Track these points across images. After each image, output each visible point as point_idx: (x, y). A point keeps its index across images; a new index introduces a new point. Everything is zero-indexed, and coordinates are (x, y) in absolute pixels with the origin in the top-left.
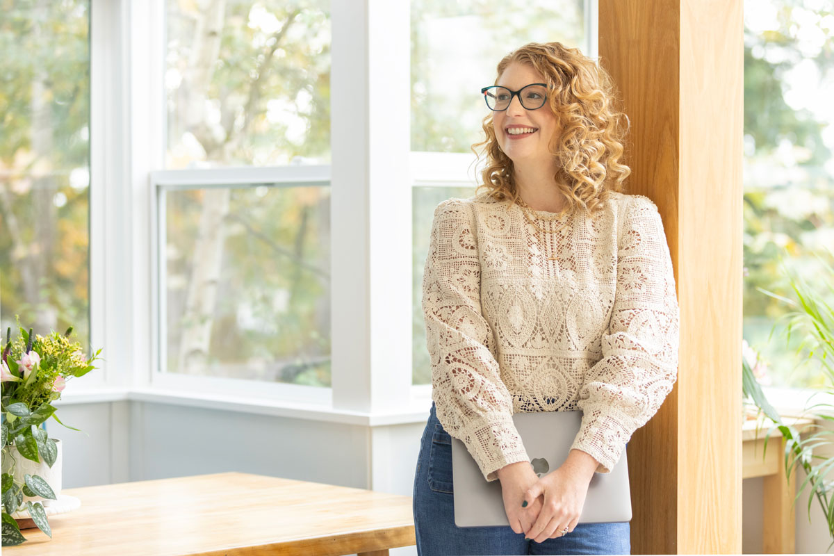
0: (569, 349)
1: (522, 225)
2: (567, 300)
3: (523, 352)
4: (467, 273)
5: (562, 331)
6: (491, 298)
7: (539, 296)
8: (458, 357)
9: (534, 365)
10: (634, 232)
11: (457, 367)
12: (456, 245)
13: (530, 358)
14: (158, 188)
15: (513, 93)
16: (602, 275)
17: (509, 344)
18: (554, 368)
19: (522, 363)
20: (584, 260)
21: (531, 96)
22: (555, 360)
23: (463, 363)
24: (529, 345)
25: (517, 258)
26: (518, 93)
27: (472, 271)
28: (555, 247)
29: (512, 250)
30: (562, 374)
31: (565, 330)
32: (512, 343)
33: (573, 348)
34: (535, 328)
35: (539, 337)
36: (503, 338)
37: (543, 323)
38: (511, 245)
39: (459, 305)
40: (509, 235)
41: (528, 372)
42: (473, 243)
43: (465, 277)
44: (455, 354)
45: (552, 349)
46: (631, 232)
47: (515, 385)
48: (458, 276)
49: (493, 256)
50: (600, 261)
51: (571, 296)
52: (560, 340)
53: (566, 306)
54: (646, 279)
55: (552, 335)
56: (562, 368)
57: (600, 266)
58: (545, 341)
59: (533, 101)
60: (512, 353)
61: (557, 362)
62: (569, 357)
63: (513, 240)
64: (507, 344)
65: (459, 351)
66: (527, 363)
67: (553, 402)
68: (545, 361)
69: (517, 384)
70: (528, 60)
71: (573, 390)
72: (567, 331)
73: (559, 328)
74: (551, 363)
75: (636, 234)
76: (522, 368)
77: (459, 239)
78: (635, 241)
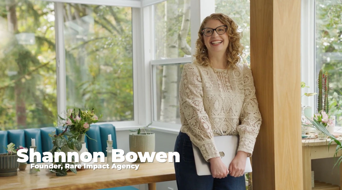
0: (232, 115)
1: (214, 74)
2: (231, 99)
3: (218, 117)
5: (230, 110)
6: (208, 99)
7: (224, 99)
9: (221, 121)
10: (247, 77)
12: (196, 81)
13: (220, 119)
14: (153, 66)
15: (214, 30)
17: (214, 114)
18: (226, 121)
19: (217, 120)
20: (235, 86)
21: (220, 30)
22: (227, 119)
24: (220, 114)
25: (215, 85)
26: (215, 30)
28: (224, 81)
29: (212, 82)
30: (229, 123)
31: (231, 109)
32: (215, 114)
33: (233, 115)
34: (222, 109)
35: (222, 112)
36: (212, 113)
37: (224, 107)
38: (212, 81)
40: (210, 77)
41: (219, 123)
42: (201, 80)
45: (226, 115)
47: (215, 128)
49: (207, 85)
50: (239, 86)
51: (233, 98)
52: (229, 113)
53: (231, 102)
54: (251, 92)
55: (226, 111)
56: (229, 122)
57: (239, 88)
58: (224, 113)
59: (221, 31)
60: (215, 117)
61: (228, 120)
62: (232, 118)
63: (212, 79)
64: (213, 114)
66: (219, 120)
67: (225, 132)
68: (224, 119)
69: (216, 127)
71: (233, 129)
72: (232, 110)
73: (229, 109)
74: (226, 120)
76: (217, 122)
77: (196, 79)
78: (247, 80)
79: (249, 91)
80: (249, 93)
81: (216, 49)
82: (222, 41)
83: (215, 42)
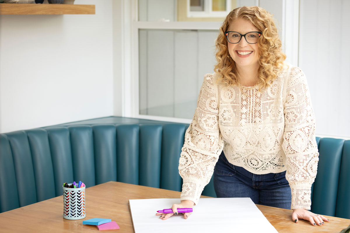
1: (240, 95)
4: (209, 118)
8: (188, 151)
10: (290, 95)
11: (185, 155)
12: (207, 105)
15: (242, 36)
16: (274, 117)
23: (189, 154)
26: (244, 36)
27: (211, 117)
39: (202, 132)
42: (215, 107)
43: (207, 120)
44: (188, 149)
46: (289, 95)
48: (204, 119)
50: (273, 110)
51: (260, 132)
54: (297, 116)
57: (273, 113)
65: (190, 149)
70: (248, 19)
75: (291, 96)
78: (291, 99)
79: (294, 115)
80: (294, 118)
81: (241, 62)
82: (252, 52)
83: (242, 53)
